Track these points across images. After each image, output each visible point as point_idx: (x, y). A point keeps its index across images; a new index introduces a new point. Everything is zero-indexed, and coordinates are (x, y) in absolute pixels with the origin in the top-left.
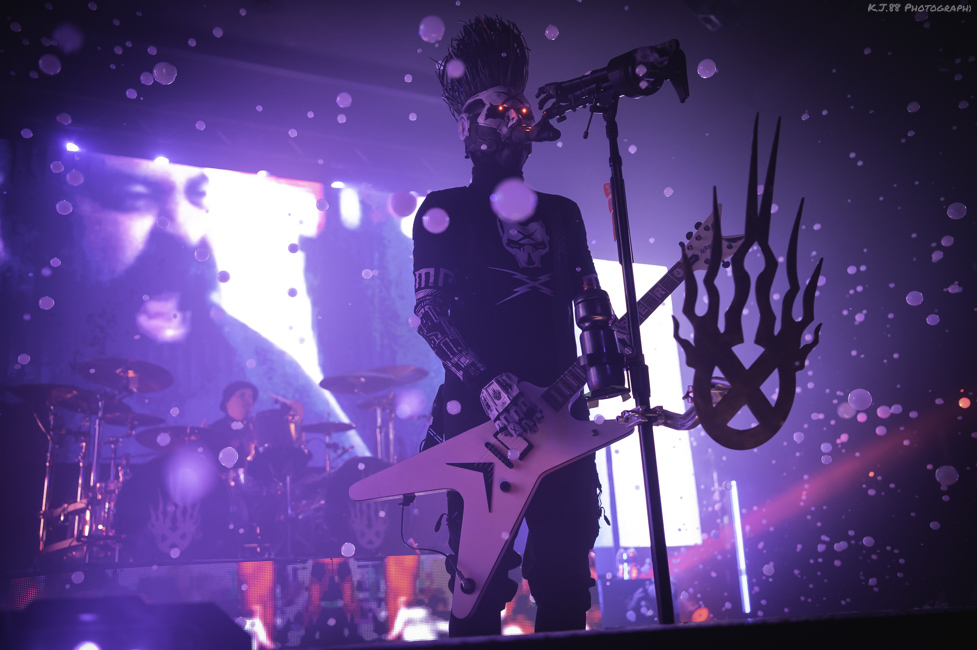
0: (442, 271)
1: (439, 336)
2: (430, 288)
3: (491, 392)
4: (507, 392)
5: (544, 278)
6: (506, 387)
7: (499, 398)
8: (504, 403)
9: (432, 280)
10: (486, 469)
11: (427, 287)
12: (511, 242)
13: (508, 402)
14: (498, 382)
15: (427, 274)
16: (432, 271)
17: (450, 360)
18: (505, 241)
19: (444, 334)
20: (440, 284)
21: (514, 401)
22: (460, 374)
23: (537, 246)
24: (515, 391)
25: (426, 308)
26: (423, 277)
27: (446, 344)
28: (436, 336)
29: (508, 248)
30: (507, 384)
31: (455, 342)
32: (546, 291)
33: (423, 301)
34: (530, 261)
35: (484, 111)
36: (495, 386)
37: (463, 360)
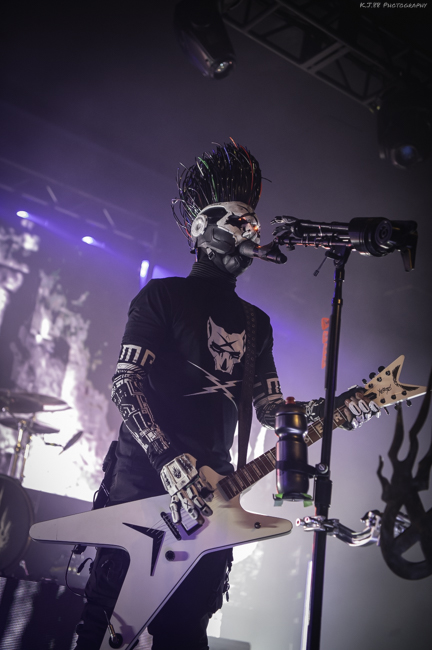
0: (148, 352)
1: (133, 409)
2: (134, 364)
3: (172, 470)
4: (187, 472)
5: (231, 384)
6: (186, 467)
7: (179, 476)
8: (183, 482)
9: (136, 357)
10: (157, 537)
11: (130, 361)
12: (214, 345)
13: (188, 481)
14: (179, 461)
15: (134, 351)
16: (139, 349)
17: (139, 432)
18: (210, 343)
19: (137, 407)
20: (142, 364)
21: (193, 481)
22: (145, 447)
23: (234, 355)
24: (194, 472)
25: (126, 381)
26: (130, 351)
27: (137, 417)
28: (130, 408)
29: (211, 350)
30: (187, 465)
31: (146, 417)
32: (229, 395)
33: (124, 373)
34: (224, 366)
35: (226, 217)
36: (176, 465)
37: (150, 435)
